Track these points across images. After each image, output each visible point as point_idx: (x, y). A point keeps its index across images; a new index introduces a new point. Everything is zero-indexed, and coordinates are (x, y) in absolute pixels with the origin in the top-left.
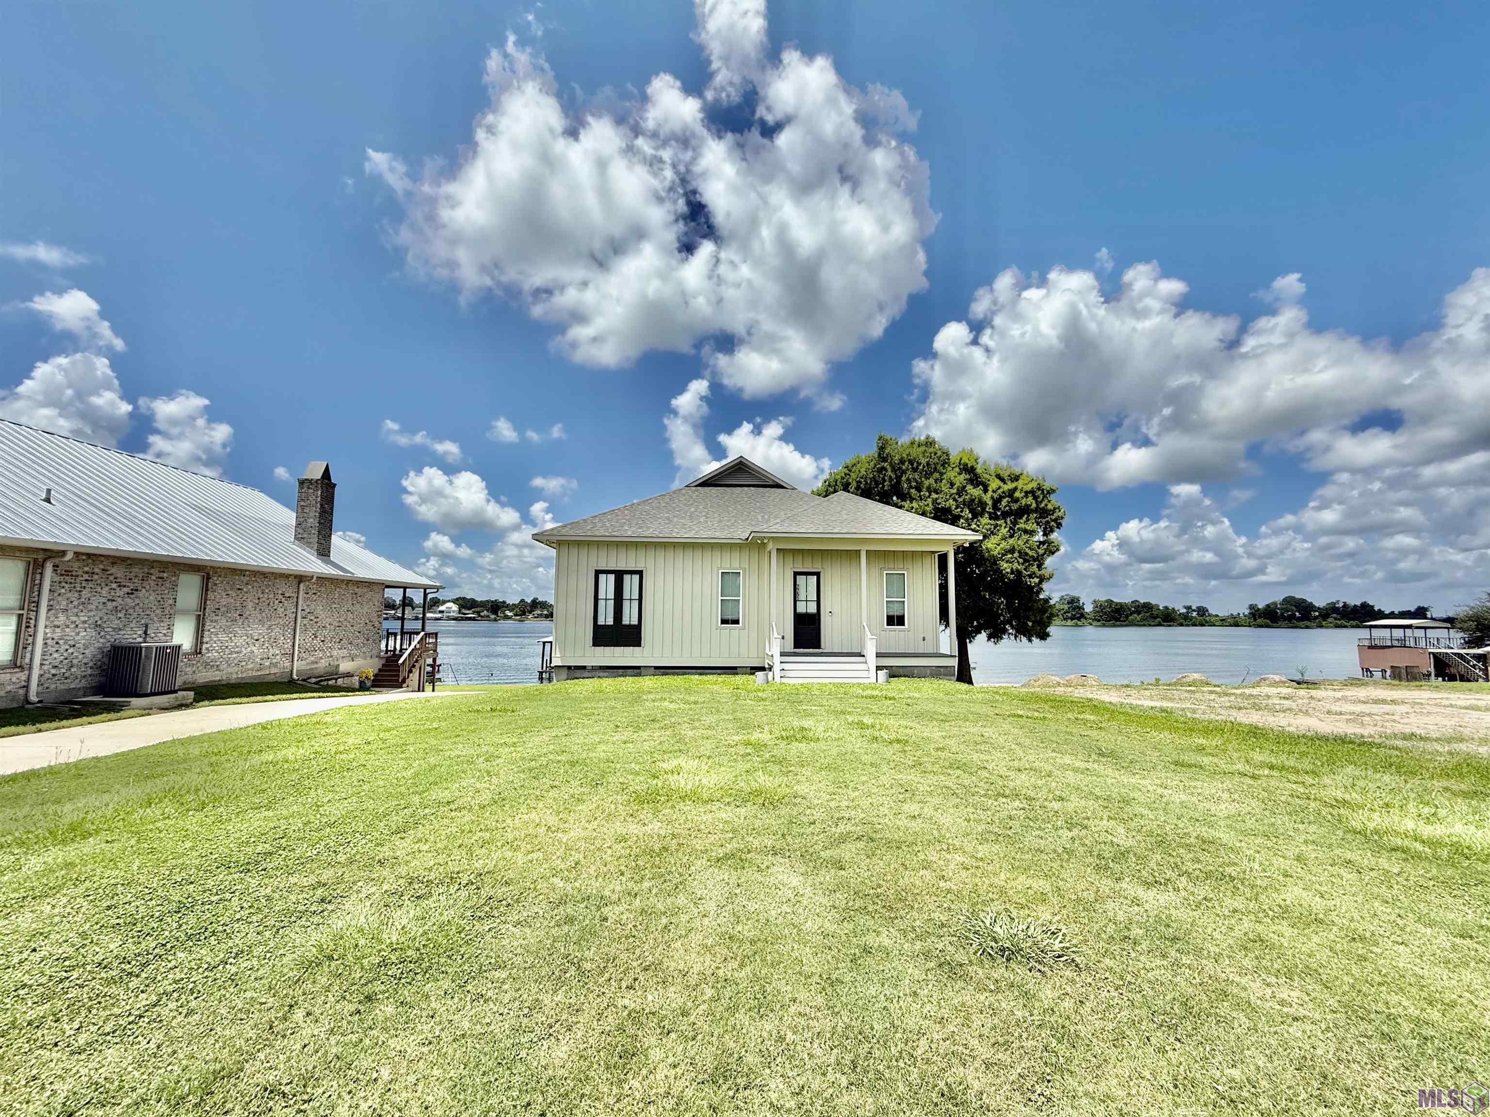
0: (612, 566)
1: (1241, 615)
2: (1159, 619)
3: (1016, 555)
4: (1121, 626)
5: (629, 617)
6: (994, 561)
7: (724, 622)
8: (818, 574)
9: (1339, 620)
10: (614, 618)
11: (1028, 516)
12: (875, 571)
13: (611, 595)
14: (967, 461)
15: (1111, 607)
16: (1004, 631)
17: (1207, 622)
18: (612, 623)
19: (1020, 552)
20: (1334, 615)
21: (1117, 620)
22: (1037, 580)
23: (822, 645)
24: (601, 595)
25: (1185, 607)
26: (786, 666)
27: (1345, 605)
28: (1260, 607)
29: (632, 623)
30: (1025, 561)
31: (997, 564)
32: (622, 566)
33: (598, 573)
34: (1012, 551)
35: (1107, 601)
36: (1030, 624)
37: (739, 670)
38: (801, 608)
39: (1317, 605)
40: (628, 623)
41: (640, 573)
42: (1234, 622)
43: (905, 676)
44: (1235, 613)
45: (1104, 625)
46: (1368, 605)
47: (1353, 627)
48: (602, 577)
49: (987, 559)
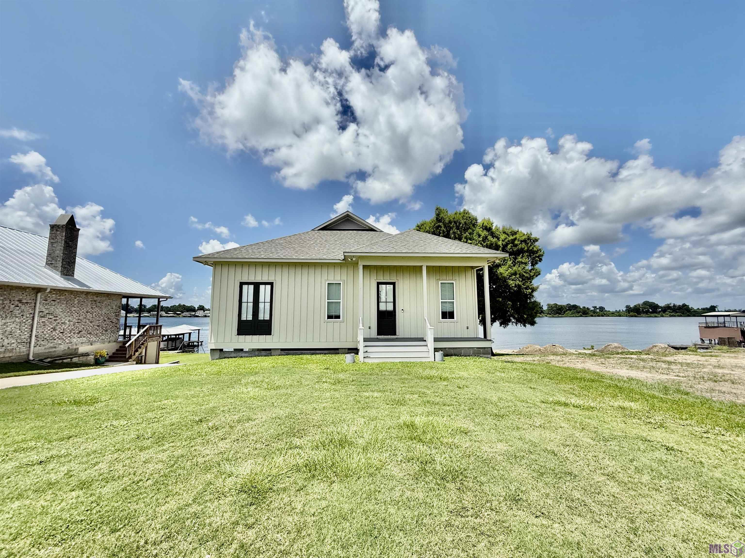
0: (252, 280)
1: (621, 311)
2: (581, 313)
3: (518, 276)
4: (562, 317)
5: (263, 315)
6: (505, 280)
7: (330, 317)
8: (394, 284)
9: (672, 313)
10: (253, 315)
11: (523, 254)
12: (433, 281)
13: (251, 299)
14: (487, 225)
15: (556, 307)
16: (510, 321)
17: (605, 315)
18: (251, 319)
19: (520, 274)
20: (669, 310)
21: (560, 314)
22: (530, 291)
23: (397, 334)
24: (244, 299)
25: (593, 307)
26: (369, 349)
27: (674, 306)
28: (632, 306)
29: (265, 319)
30: (523, 280)
31: (506, 282)
32: (258, 279)
33: (242, 284)
34: (515, 274)
35: (554, 304)
36: (525, 316)
37: (340, 351)
38: (383, 307)
39: (660, 306)
40: (262, 319)
41: (271, 284)
42: (618, 314)
43: (455, 355)
44: (618, 310)
45: (553, 317)
46: (686, 305)
47: (678, 316)
48: (245, 287)
49: (501, 279)
